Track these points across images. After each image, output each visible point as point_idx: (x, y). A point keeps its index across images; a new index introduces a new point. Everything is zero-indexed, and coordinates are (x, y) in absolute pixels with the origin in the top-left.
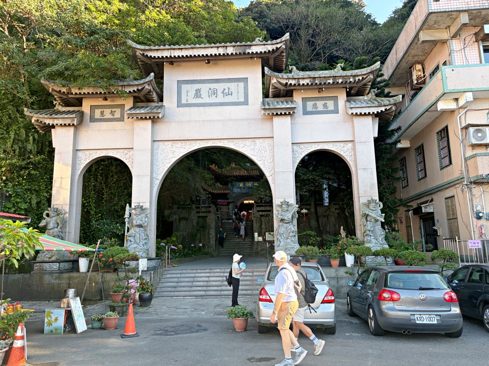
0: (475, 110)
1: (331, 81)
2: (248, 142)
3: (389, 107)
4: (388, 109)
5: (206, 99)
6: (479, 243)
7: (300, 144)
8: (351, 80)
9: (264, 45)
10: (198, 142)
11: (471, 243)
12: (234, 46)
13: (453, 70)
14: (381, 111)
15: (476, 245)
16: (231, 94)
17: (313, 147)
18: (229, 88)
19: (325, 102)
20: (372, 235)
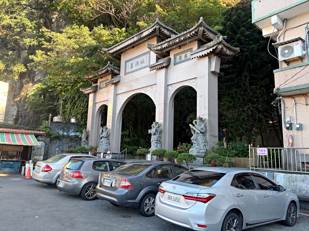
0: (293, 28)
1: (177, 41)
2: (149, 88)
3: (215, 47)
4: (214, 49)
5: (135, 68)
6: (266, 151)
7: (172, 85)
8: (188, 36)
9: (148, 30)
10: (131, 92)
11: (259, 150)
12: (136, 36)
13: (260, 1)
14: (210, 51)
15: (263, 152)
16: (144, 62)
17: (179, 85)
18: (143, 59)
19: (186, 53)
20: (195, 143)
